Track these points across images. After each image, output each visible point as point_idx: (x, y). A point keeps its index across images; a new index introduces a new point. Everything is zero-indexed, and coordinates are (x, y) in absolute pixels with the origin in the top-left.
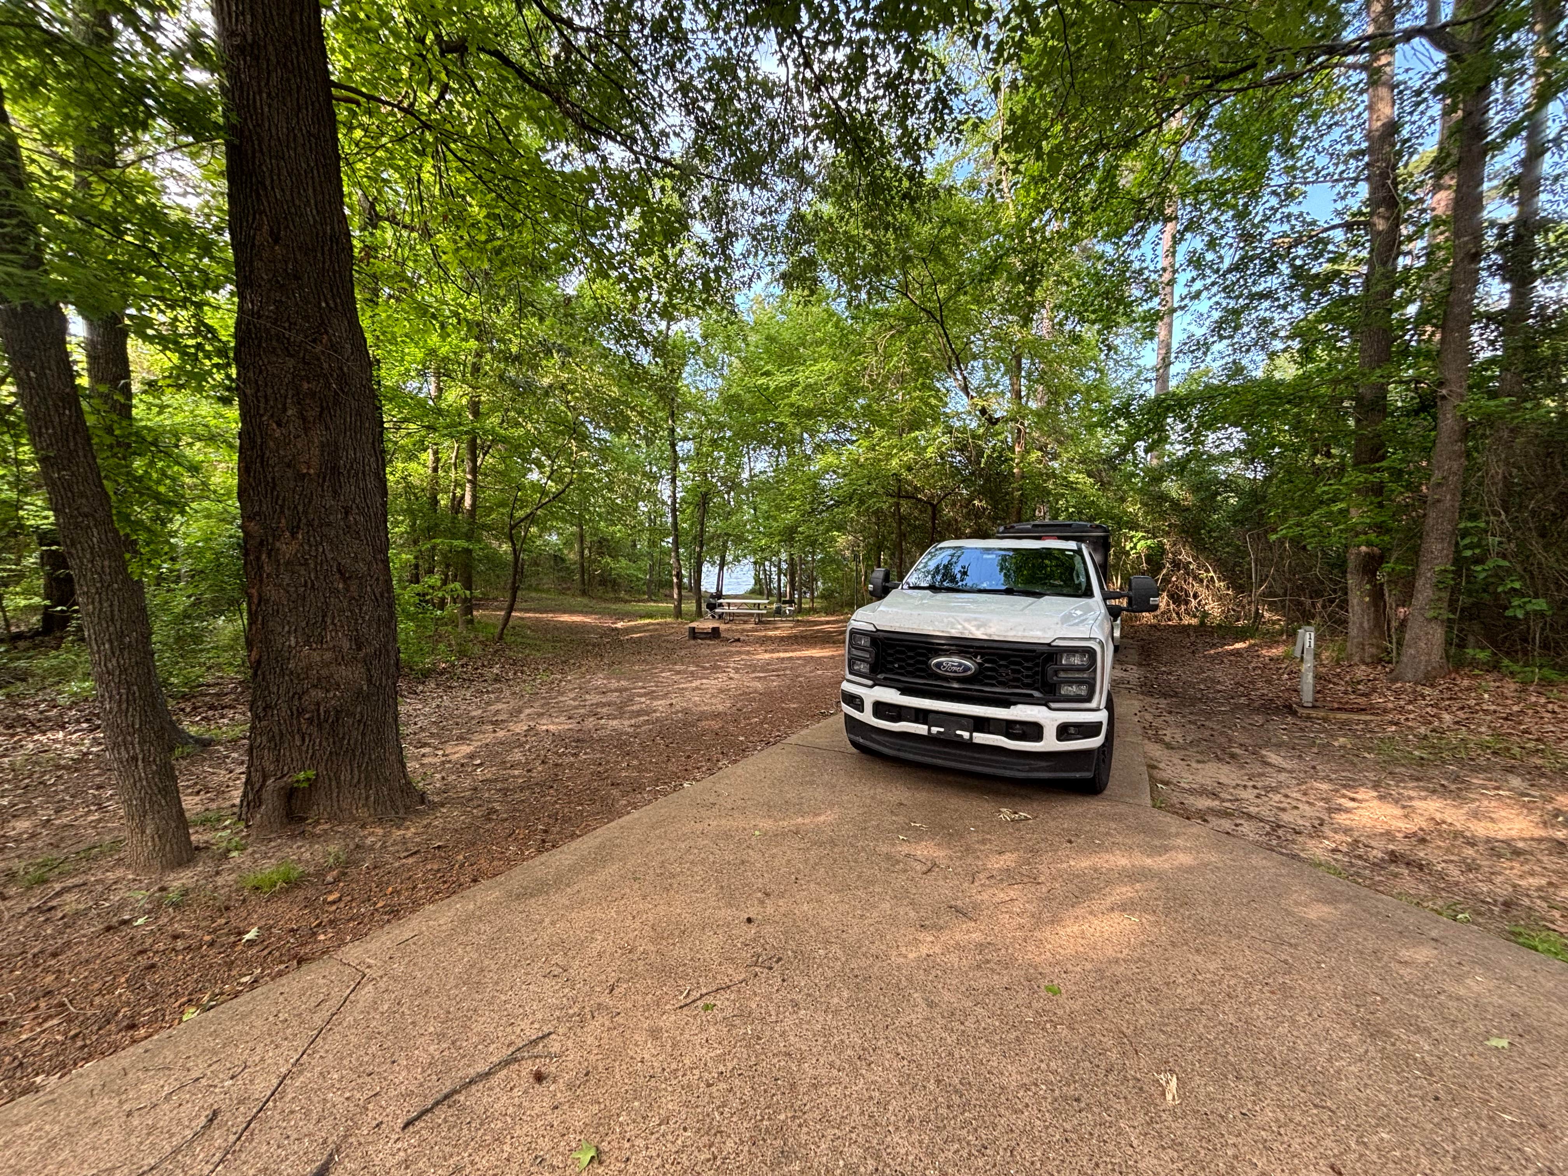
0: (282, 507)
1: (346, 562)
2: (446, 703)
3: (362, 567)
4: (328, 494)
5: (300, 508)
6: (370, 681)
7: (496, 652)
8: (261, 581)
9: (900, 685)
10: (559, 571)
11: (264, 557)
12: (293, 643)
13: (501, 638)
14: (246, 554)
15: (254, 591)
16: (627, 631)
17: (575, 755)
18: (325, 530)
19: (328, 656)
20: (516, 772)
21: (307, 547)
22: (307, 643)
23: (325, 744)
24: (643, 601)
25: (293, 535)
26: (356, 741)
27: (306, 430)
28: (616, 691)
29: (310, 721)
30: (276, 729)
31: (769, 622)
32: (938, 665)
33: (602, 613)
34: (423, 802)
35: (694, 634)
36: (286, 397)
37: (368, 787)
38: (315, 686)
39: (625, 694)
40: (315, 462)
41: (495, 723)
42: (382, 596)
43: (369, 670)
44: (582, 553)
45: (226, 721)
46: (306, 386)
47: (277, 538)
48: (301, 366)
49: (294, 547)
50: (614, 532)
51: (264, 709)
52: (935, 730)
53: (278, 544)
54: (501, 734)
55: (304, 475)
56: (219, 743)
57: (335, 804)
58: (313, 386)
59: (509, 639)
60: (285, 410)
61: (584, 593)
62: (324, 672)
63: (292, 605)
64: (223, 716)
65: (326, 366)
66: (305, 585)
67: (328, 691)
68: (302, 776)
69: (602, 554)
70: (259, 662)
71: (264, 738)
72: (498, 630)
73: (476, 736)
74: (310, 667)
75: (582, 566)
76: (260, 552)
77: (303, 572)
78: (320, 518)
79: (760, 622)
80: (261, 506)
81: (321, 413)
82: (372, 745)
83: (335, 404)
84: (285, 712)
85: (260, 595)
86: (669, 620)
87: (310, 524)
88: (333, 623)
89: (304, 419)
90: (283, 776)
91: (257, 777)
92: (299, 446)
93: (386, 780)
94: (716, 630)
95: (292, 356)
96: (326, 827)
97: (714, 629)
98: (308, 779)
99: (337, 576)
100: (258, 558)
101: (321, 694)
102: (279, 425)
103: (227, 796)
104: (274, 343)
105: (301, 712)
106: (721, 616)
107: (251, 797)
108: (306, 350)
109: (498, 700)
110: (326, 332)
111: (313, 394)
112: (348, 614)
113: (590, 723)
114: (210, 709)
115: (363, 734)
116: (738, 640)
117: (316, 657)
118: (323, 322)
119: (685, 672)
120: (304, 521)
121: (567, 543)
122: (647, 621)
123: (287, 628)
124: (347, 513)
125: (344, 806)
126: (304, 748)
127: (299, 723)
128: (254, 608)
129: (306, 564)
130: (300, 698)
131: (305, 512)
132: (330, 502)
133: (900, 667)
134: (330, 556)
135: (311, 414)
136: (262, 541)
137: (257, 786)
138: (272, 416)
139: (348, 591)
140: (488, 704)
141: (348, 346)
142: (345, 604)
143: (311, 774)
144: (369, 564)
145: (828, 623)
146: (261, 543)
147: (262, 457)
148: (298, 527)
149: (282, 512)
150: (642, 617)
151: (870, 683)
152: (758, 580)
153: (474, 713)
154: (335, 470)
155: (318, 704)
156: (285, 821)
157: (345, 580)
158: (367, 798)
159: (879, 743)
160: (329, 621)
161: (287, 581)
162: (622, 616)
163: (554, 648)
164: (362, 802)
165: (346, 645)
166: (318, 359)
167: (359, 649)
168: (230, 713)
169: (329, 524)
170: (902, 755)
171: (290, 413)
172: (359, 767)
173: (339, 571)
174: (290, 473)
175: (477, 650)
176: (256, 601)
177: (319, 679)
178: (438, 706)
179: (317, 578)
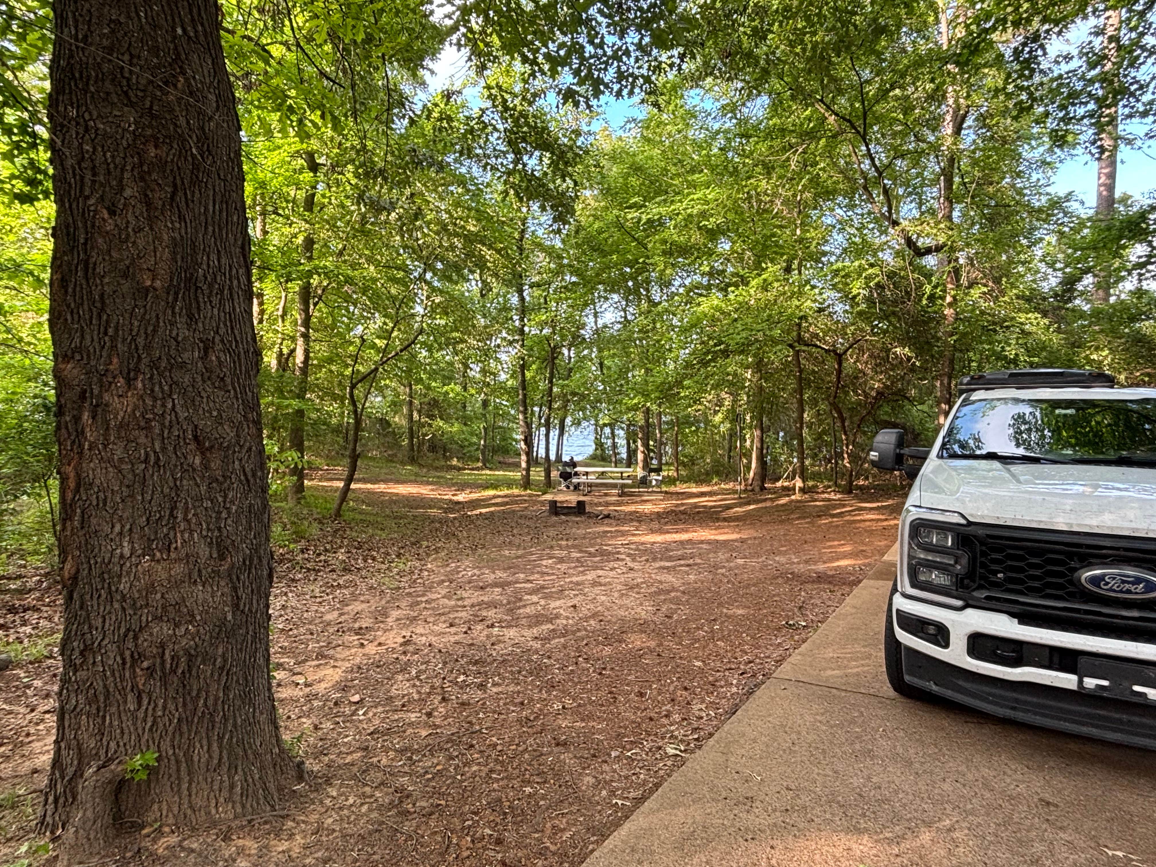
0: (113, 339)
1: (205, 424)
2: (293, 602)
3: (229, 432)
4: (181, 321)
5: (141, 341)
6: (236, 606)
7: (336, 531)
8: (81, 453)
9: (1017, 609)
10: (385, 436)
11: (86, 416)
12: (127, 552)
13: (338, 513)
14: (60, 413)
15: (69, 470)
16: (474, 504)
17: (482, 686)
18: (177, 375)
19: (179, 569)
20: (413, 717)
21: (149, 402)
22: (148, 550)
23: (171, 706)
24: (477, 469)
25: (130, 382)
26: (217, 699)
27: (151, 220)
28: (495, 585)
29: (150, 671)
30: (99, 685)
31: (632, 494)
32: (1096, 581)
33: (438, 483)
34: (300, 778)
35: (555, 508)
36: (123, 170)
37: (233, 768)
38: (158, 618)
39: (509, 590)
40: (163, 269)
41: (359, 631)
42: (254, 475)
43: (235, 589)
44: (411, 416)
45: (28, 629)
46: (153, 152)
47: (105, 387)
48: (146, 121)
49: (131, 399)
50: (447, 393)
51: (82, 653)
52: (1090, 683)
53: (106, 397)
54: (371, 649)
55: (147, 290)
56: (19, 665)
57: (186, 801)
58: (162, 152)
59: (348, 515)
60: (121, 188)
61: (413, 460)
62: (173, 596)
63: (126, 491)
64: (24, 623)
65: (182, 121)
66: (146, 461)
67: (177, 625)
68: (138, 761)
69: (432, 417)
70: (75, 578)
71: (82, 699)
72: (335, 506)
73: (341, 653)
74: (151, 589)
75: (411, 429)
76: (80, 409)
77: (142, 440)
78: (169, 356)
79: (622, 494)
80: (82, 337)
81: (174, 194)
82: (238, 703)
83: (192, 183)
84: (113, 658)
85: (78, 475)
86: (516, 491)
87: (154, 365)
88: (185, 519)
89: (149, 204)
90: (109, 760)
91: (69, 758)
92: (141, 243)
93: (256, 754)
94: (581, 505)
95: (132, 105)
96: (173, 840)
97: (579, 503)
98: (147, 767)
99: (193, 446)
100: (77, 419)
101: (167, 630)
102: (112, 213)
103: (26, 751)
104: (108, 84)
105: (137, 657)
106: (577, 487)
107: (60, 788)
108: (154, 97)
109: (355, 597)
110: (183, 73)
111: (162, 164)
112: (208, 504)
113: (479, 632)
114: (10, 611)
115: (226, 688)
116: (608, 516)
117: (161, 572)
118: (178, 55)
119: (570, 560)
120: (145, 361)
121: (395, 405)
122: (491, 492)
123: (118, 528)
124: (206, 350)
125: (198, 802)
126: (141, 714)
127: (134, 676)
128: (69, 495)
129: (148, 428)
130: (136, 638)
131: (148, 347)
132: (184, 332)
133: (1007, 580)
134: (183, 415)
135: (158, 197)
136: (84, 392)
137: (70, 771)
138: (102, 198)
139: (207, 468)
140: (344, 603)
141: (212, 97)
142: (203, 488)
143: (151, 757)
144: (239, 428)
145: (703, 494)
146: (83, 396)
147: (87, 263)
148: (137, 370)
149: (113, 347)
150: (486, 487)
151: (959, 603)
152: (599, 445)
153: (328, 617)
154: (191, 283)
155: (162, 646)
156: (111, 832)
157: (203, 452)
158: (232, 787)
159: (974, 695)
160: (180, 516)
161: (119, 453)
162: (462, 487)
163: (398, 525)
164: (225, 793)
165: (203, 551)
166: (171, 111)
167: (222, 557)
168: (33, 617)
169: (182, 365)
170: (1020, 716)
171: (128, 192)
172: (220, 738)
173: (196, 438)
174: (126, 286)
175: (315, 530)
176: (72, 485)
177: (164, 607)
178: (284, 607)
179: (164, 449)
